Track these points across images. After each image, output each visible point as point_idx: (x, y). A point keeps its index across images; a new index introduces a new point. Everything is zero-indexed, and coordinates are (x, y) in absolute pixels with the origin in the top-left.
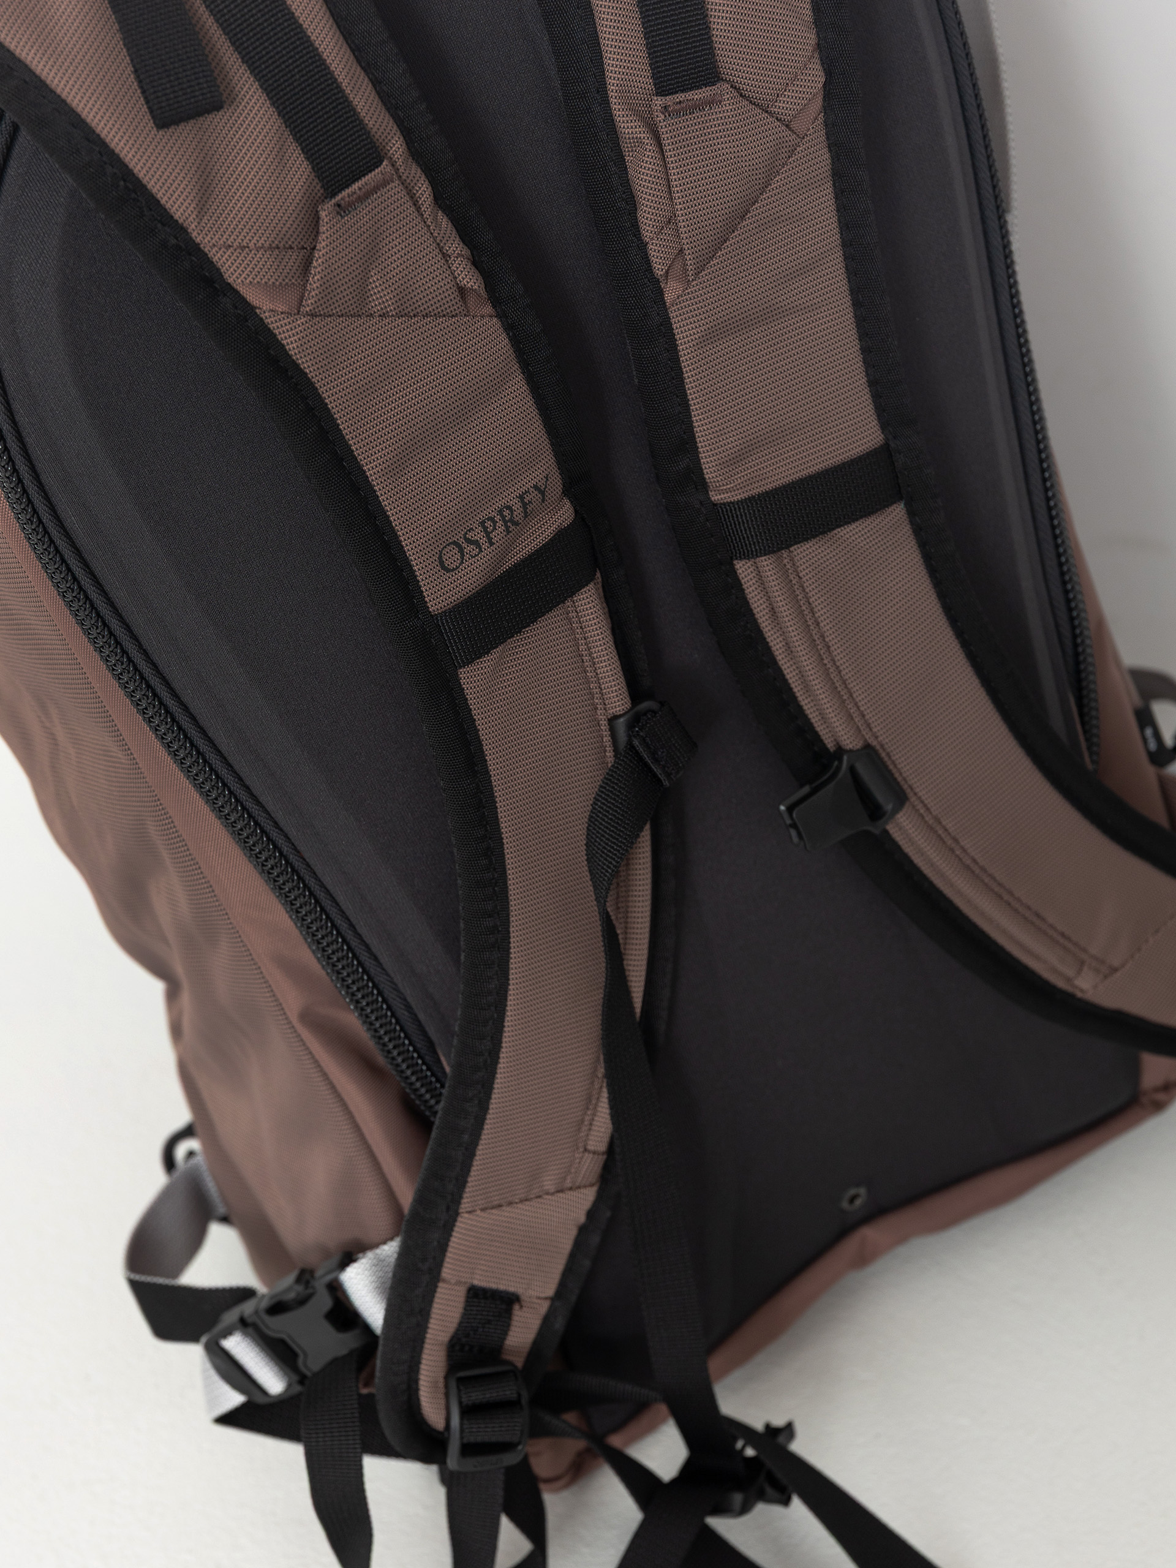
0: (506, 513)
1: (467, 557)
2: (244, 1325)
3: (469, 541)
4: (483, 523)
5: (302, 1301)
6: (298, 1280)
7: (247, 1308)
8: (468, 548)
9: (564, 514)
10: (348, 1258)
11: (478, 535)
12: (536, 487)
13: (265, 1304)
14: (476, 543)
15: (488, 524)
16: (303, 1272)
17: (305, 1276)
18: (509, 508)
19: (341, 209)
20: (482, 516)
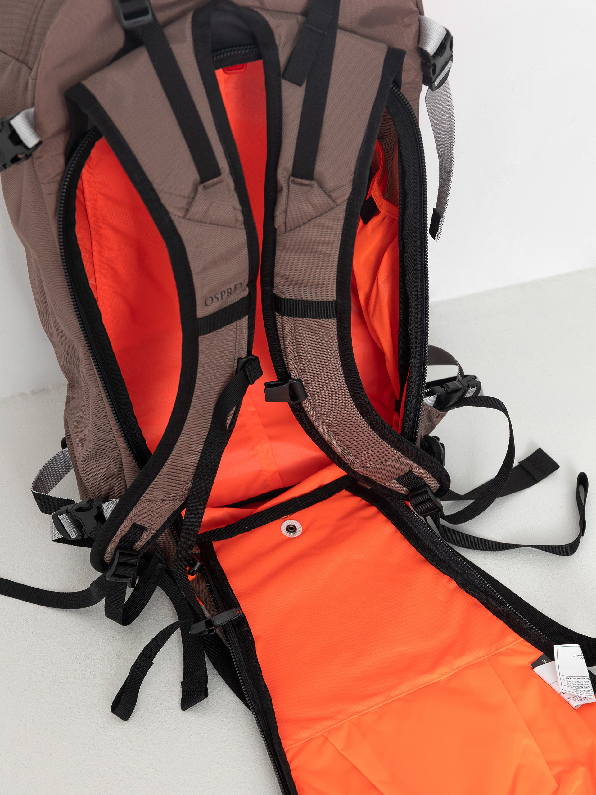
0: (229, 290)
1: (213, 302)
2: (67, 512)
3: (216, 297)
4: (221, 293)
5: (87, 509)
6: (88, 502)
7: (70, 507)
8: (215, 300)
9: (246, 293)
10: (106, 499)
11: (219, 296)
12: (240, 283)
13: (75, 507)
14: (218, 298)
15: (223, 293)
16: (90, 500)
17: (90, 501)
18: (231, 289)
19: (205, 188)
20: (222, 290)
